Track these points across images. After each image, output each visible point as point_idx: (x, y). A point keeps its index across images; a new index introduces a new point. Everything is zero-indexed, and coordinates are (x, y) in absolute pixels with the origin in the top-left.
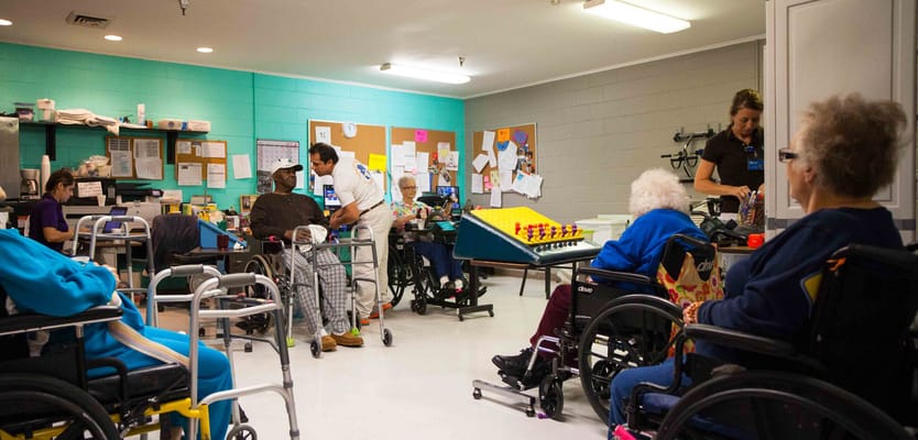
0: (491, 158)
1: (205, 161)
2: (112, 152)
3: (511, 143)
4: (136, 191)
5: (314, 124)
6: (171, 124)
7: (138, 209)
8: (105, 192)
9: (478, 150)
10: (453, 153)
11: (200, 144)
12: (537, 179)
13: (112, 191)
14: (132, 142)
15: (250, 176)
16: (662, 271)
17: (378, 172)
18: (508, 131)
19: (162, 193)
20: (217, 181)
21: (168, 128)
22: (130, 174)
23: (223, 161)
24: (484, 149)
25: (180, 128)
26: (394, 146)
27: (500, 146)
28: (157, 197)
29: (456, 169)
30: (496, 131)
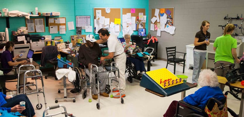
0: (158, 18)
1: (59, 25)
2: (28, 24)
3: (165, 14)
4: (36, 38)
5: (95, 9)
6: (47, 14)
7: (37, 44)
8: (26, 39)
9: (153, 15)
10: (144, 16)
11: (57, 19)
12: (173, 28)
13: (28, 38)
14: (34, 20)
15: (74, 29)
16: (207, 108)
17: (118, 25)
18: (164, 9)
19: (45, 38)
20: (63, 32)
21: (46, 16)
22: (34, 31)
23: (65, 24)
24: (155, 15)
25: (50, 15)
26: (123, 15)
27: (161, 15)
28: (43, 40)
29: (145, 22)
30: (160, 9)
